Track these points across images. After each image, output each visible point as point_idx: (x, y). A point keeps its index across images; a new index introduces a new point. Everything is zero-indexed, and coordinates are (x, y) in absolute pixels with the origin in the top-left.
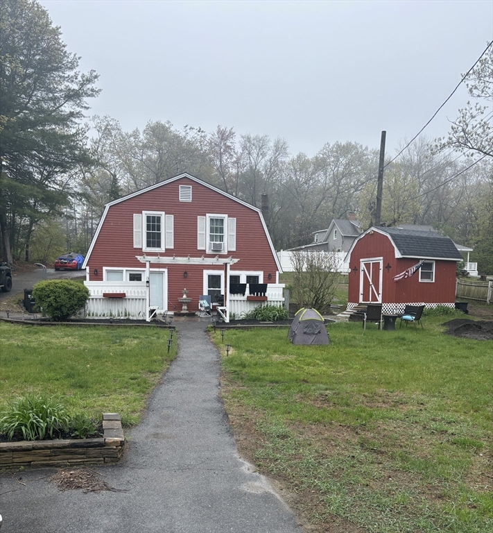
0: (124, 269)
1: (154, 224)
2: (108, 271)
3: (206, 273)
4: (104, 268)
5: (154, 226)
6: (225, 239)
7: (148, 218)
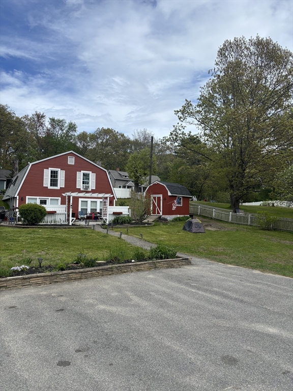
0: (38, 197)
1: (54, 175)
2: (29, 199)
3: (80, 200)
4: (27, 197)
5: (54, 176)
6: (90, 183)
7: (52, 172)
